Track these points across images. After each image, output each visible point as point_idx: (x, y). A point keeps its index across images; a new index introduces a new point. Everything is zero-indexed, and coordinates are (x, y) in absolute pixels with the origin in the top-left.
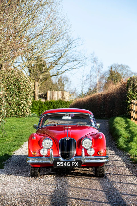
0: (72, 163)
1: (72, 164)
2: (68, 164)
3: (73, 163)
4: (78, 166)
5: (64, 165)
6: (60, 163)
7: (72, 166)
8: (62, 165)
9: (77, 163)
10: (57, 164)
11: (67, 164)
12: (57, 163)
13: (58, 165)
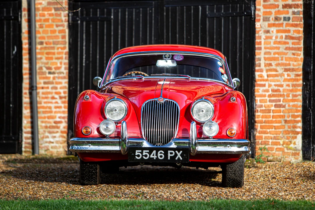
0: (169, 152)
1: (169, 155)
2: (159, 155)
3: (171, 153)
4: (181, 159)
5: (152, 156)
6: (142, 153)
7: (169, 158)
8: (146, 156)
9: (179, 152)
10: (137, 154)
11: (157, 155)
12: (135, 153)
13: (138, 156)
